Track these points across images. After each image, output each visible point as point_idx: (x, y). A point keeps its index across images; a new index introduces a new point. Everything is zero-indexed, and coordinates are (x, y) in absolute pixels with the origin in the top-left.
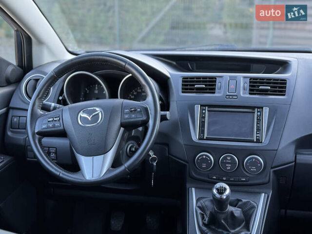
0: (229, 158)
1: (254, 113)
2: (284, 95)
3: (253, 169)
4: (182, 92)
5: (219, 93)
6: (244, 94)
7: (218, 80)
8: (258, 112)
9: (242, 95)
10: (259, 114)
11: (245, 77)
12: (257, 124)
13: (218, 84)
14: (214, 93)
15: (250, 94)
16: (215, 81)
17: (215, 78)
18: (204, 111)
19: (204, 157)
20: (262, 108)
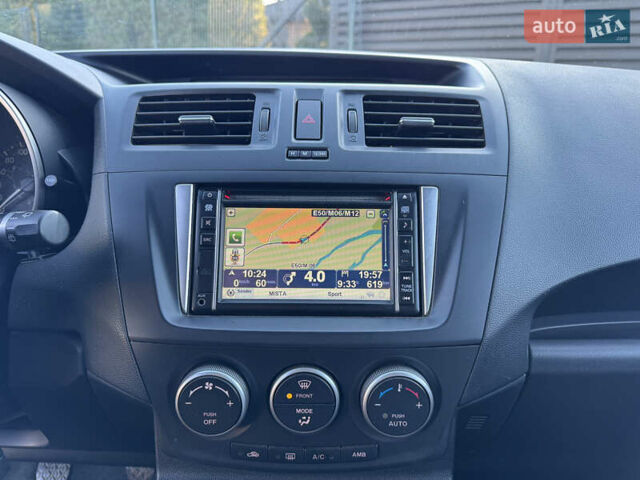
0: (304, 385)
1: (389, 206)
2: (481, 145)
3: (398, 420)
4: (135, 142)
5: (262, 140)
6: (349, 145)
7: (260, 101)
8: (402, 203)
9: (342, 144)
10: (405, 209)
11: (347, 92)
12: (402, 246)
13: (259, 115)
14: (247, 142)
15: (369, 143)
16: (252, 106)
17: (250, 95)
18: (209, 207)
19: (209, 386)
20: (415, 189)
